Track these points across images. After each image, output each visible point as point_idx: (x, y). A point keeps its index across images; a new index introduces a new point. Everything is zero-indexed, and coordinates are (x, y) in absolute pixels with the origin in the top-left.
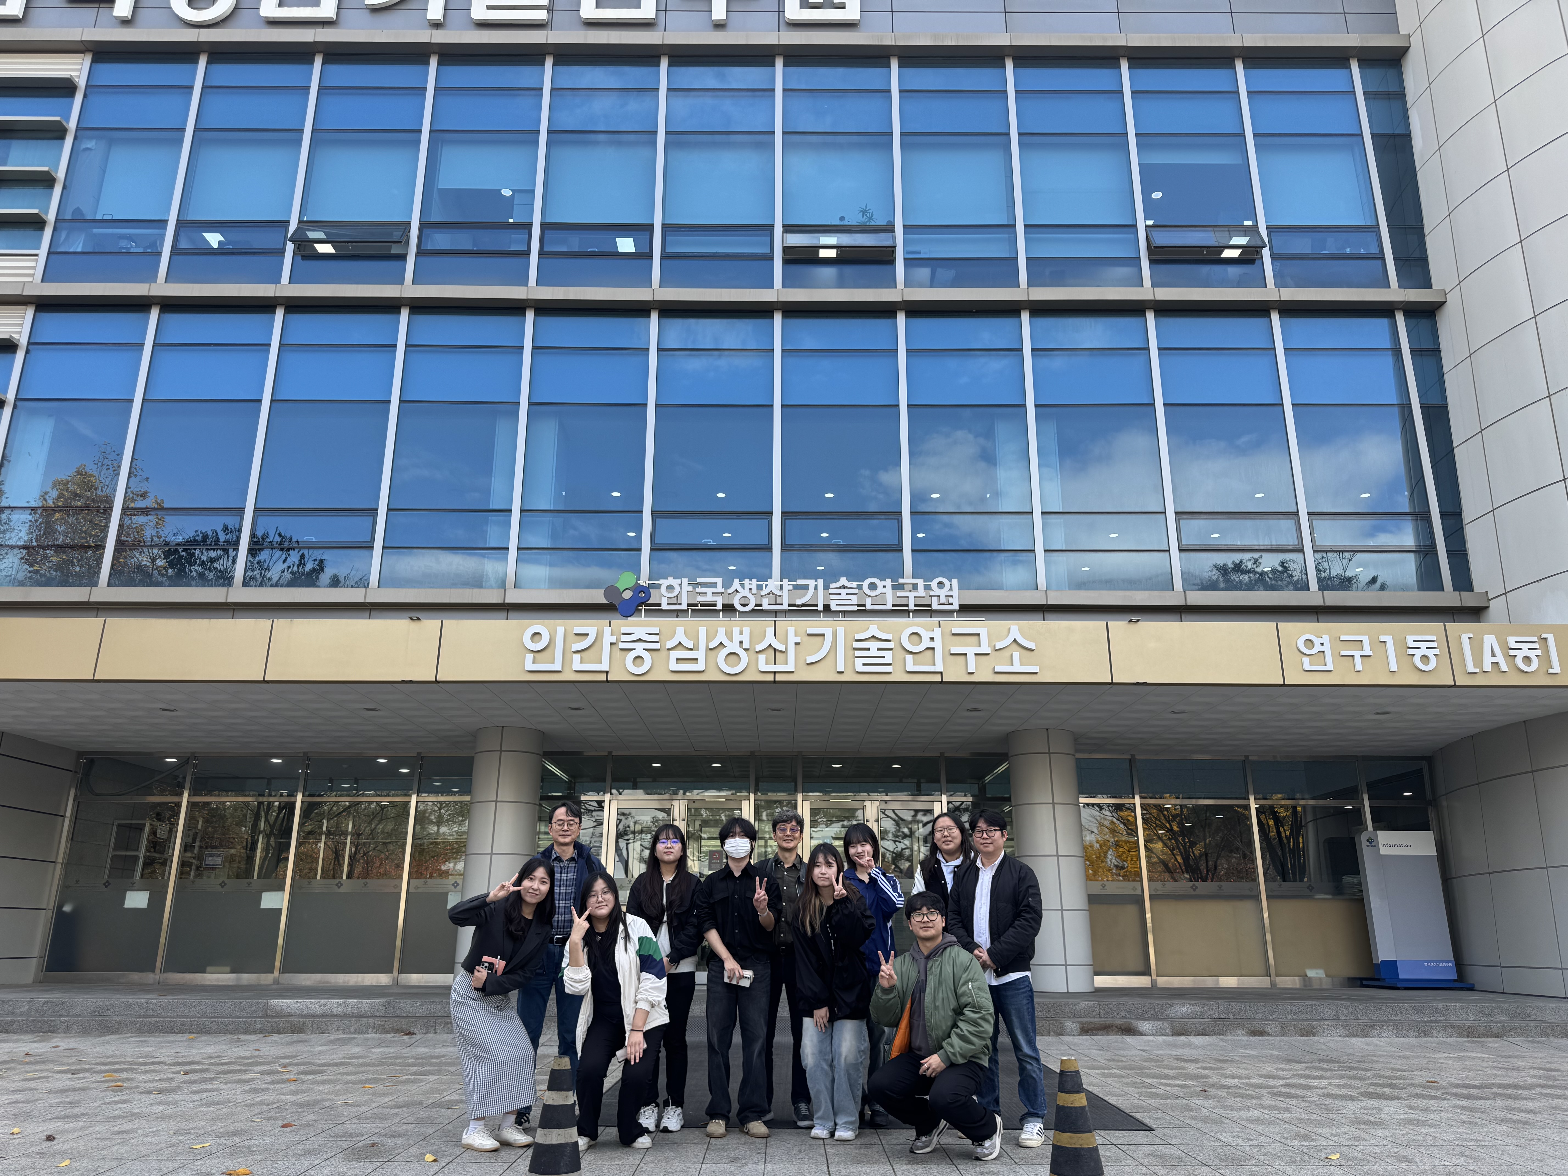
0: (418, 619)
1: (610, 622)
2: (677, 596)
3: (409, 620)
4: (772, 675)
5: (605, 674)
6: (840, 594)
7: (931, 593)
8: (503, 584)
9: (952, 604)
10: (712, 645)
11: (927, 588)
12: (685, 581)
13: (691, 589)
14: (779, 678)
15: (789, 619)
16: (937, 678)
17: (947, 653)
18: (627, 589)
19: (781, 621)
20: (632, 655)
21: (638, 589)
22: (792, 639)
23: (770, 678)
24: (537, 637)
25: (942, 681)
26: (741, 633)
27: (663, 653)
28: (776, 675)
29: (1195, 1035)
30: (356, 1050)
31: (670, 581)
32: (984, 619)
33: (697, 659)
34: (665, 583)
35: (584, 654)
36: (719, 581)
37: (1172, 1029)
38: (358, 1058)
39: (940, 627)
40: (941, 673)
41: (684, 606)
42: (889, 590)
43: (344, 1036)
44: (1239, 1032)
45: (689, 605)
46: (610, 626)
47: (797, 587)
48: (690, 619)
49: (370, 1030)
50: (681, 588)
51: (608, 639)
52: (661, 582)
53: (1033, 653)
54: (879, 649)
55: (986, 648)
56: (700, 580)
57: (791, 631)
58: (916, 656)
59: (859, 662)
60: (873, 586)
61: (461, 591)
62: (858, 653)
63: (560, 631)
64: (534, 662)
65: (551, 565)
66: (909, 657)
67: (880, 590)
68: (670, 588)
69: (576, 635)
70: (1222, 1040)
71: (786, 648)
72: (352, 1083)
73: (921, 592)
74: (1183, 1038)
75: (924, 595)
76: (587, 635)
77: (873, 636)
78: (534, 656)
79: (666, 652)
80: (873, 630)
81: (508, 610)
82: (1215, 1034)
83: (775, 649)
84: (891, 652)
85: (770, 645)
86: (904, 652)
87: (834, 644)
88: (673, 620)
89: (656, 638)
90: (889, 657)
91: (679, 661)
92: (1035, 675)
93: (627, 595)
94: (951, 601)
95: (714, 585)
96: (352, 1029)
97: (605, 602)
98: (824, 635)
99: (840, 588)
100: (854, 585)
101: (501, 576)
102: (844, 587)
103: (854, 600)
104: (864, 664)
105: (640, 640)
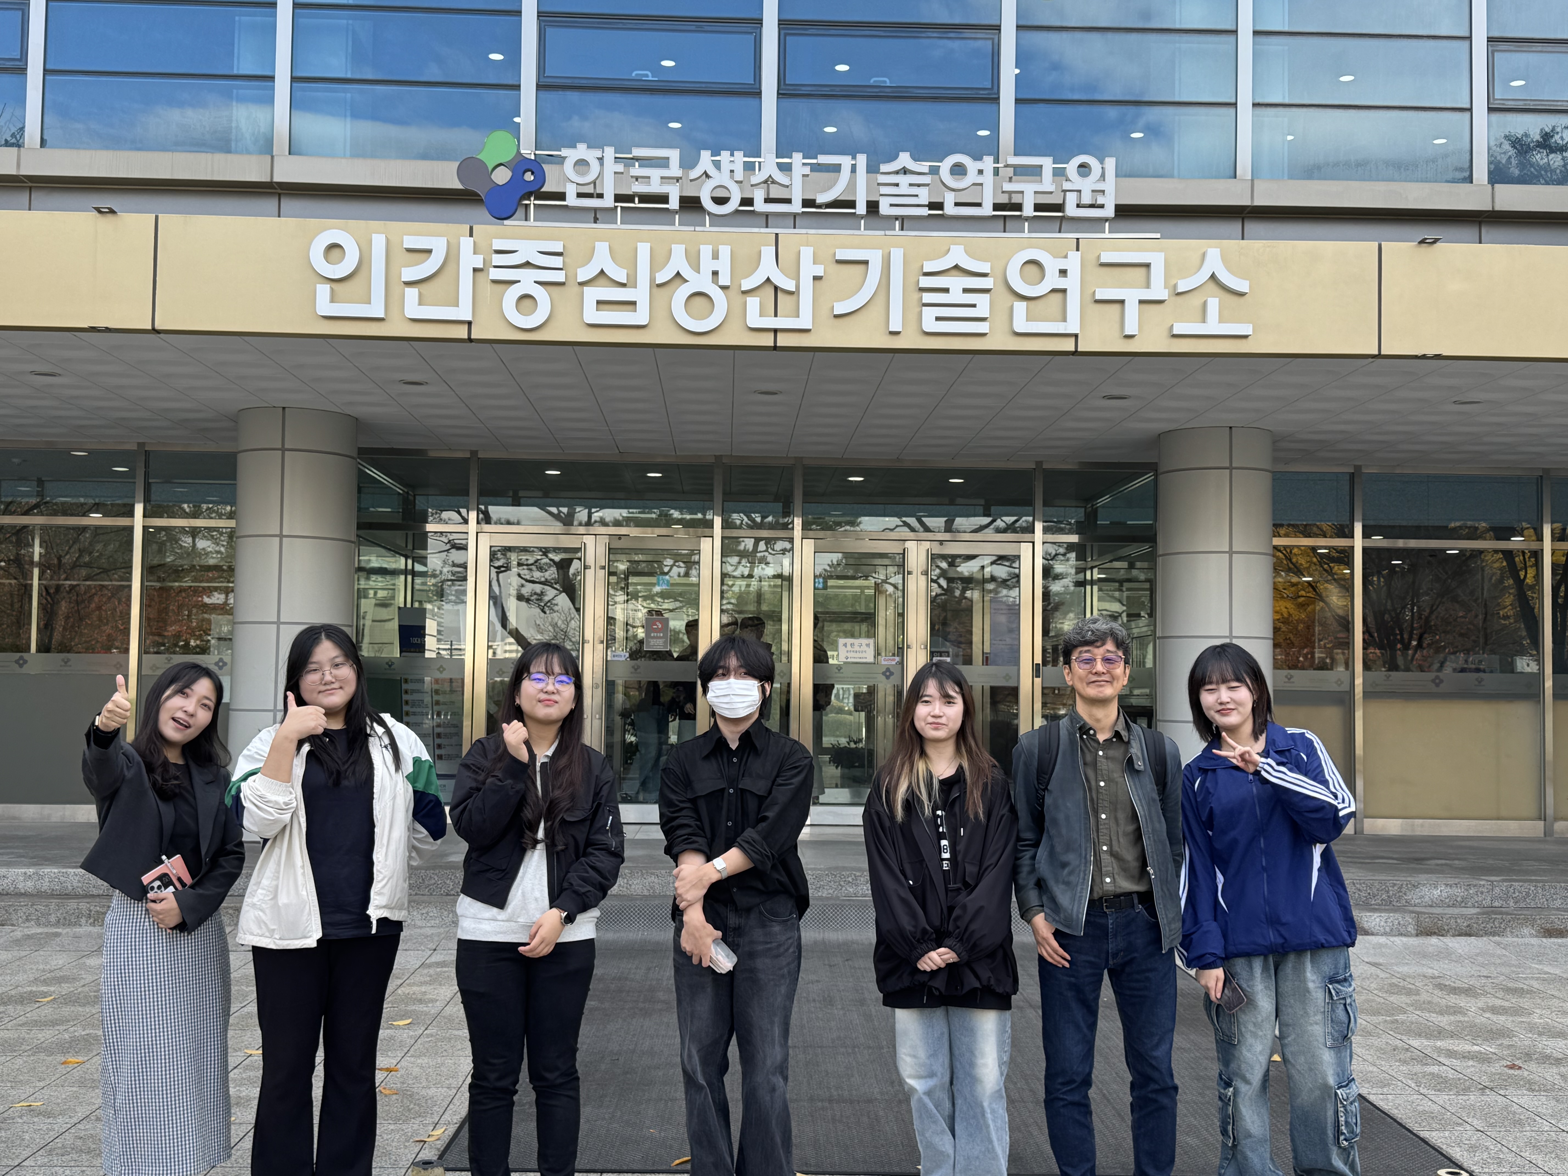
0: (112, 212)
1: (471, 229)
2: (594, 183)
3: (95, 213)
4: (772, 335)
5: (466, 327)
6: (897, 185)
7: (1067, 186)
8: (267, 147)
9: (1102, 206)
10: (661, 278)
11: (1059, 173)
12: (609, 153)
13: (620, 168)
14: (783, 341)
15: (804, 231)
16: (1068, 345)
17: (1089, 299)
18: (501, 164)
19: (787, 234)
20: (513, 293)
21: (520, 165)
22: (809, 269)
23: (767, 340)
24: (336, 252)
25: (1076, 351)
26: (715, 256)
27: (572, 290)
28: (779, 335)
29: (1454, 936)
30: (59, 961)
31: (582, 151)
32: (1158, 235)
33: (634, 303)
34: (571, 155)
35: (424, 287)
36: (674, 155)
37: (1418, 924)
38: (60, 980)
39: (1078, 250)
40: (1076, 336)
41: (608, 202)
42: (988, 179)
43: (39, 930)
44: (1526, 931)
45: (618, 198)
46: (471, 235)
47: (817, 168)
48: (619, 228)
49: (83, 921)
50: (602, 164)
51: (469, 260)
52: (564, 152)
53: (1242, 300)
54: (966, 291)
55: (1157, 291)
56: (637, 152)
57: (807, 254)
58: (1032, 304)
59: (929, 314)
60: (958, 170)
61: (191, 156)
62: (928, 298)
63: (379, 242)
64: (332, 300)
65: (357, 114)
66: (1020, 307)
67: (972, 177)
68: (581, 163)
69: (409, 250)
70: (1499, 944)
71: (798, 287)
72: (45, 1050)
73: (1047, 183)
74: (1434, 940)
75: (1052, 188)
76: (429, 251)
77: (956, 267)
78: (332, 290)
79: (577, 288)
80: (958, 255)
81: (280, 195)
82: (1487, 934)
83: (776, 288)
84: (987, 296)
85: (768, 279)
86: (1010, 297)
87: (884, 281)
88: (588, 227)
89: (557, 262)
90: (983, 305)
91: (601, 306)
92: (1244, 341)
93: (502, 176)
94: (1100, 201)
95: (664, 163)
96: (53, 919)
97: (458, 185)
98: (866, 263)
99: (897, 172)
100: (924, 166)
101: (262, 130)
102: (905, 171)
103: (924, 197)
104: (938, 319)
105: (527, 265)
